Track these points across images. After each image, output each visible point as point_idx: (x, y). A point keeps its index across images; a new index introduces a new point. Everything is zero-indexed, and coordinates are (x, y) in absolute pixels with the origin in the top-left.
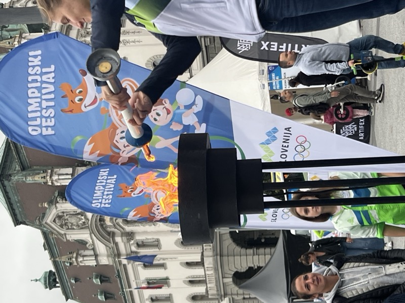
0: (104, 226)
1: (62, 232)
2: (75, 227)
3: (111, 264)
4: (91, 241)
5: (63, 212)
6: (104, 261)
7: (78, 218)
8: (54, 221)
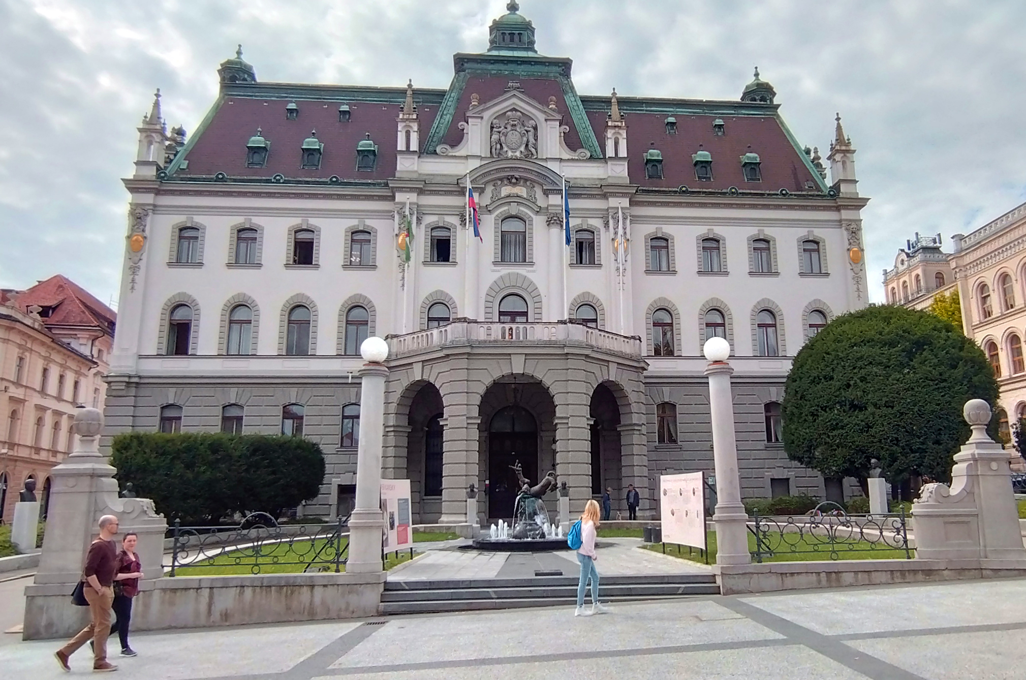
0: (499, 182)
1: (487, 115)
2: (495, 137)
3: (397, 175)
4: (457, 154)
5: (535, 128)
6: (406, 165)
7: (520, 146)
8: (514, 110)
